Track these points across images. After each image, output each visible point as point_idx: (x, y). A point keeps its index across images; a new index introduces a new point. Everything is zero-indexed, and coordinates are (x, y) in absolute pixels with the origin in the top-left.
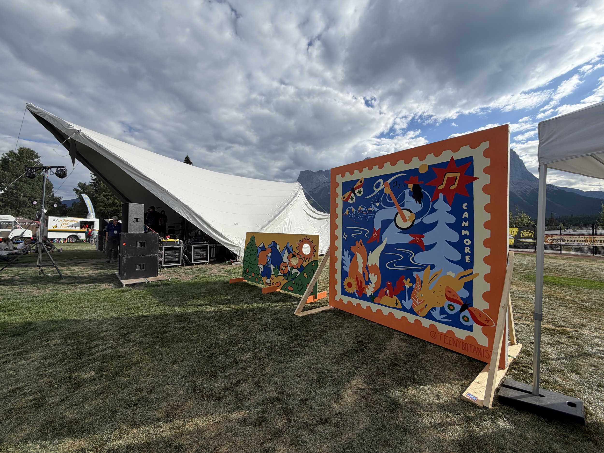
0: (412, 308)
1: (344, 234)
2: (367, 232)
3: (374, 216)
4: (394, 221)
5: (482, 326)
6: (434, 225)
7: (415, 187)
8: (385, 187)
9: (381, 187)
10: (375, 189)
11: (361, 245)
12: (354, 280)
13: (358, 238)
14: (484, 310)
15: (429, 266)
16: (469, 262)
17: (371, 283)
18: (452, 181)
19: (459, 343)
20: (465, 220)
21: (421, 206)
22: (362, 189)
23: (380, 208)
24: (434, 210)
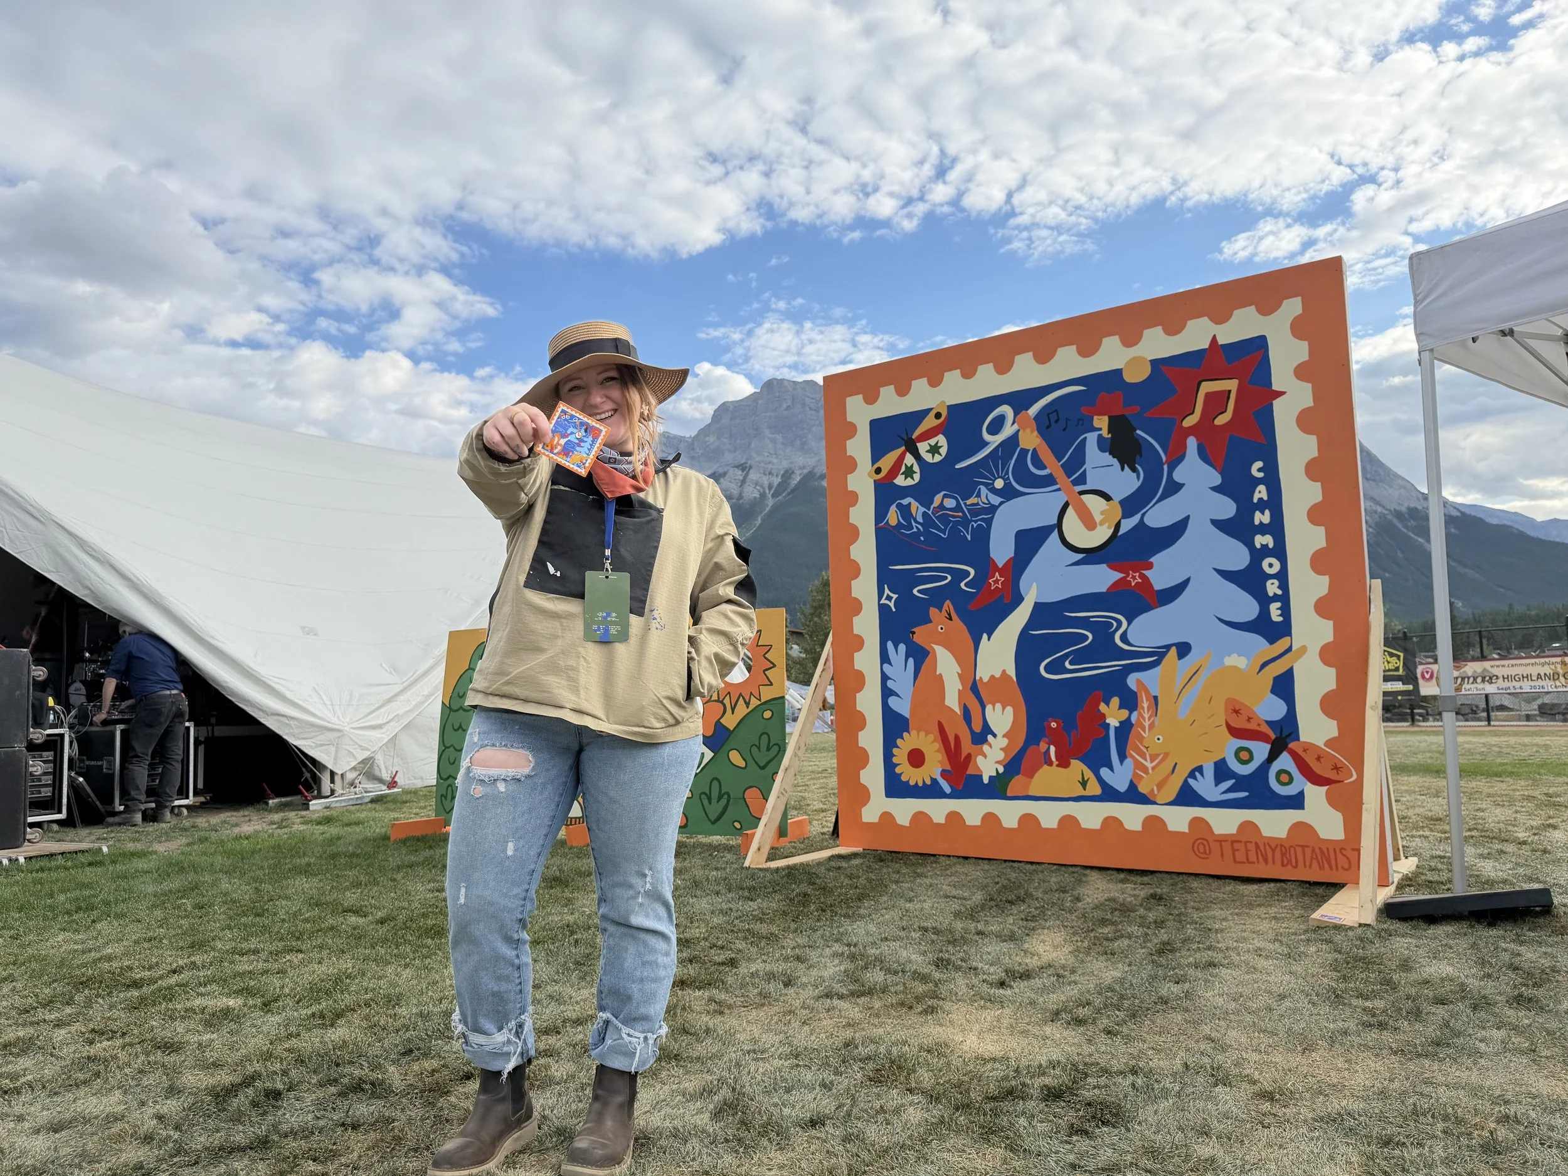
0: (1133, 786)
1: (887, 591)
2: (968, 573)
3: (989, 522)
4: (1056, 532)
5: (1325, 788)
6: (1177, 530)
7: (1115, 424)
8: (1023, 427)
9: (1008, 430)
10: (986, 436)
11: (951, 619)
12: (931, 737)
13: (936, 598)
14: (1327, 744)
15: (1174, 649)
16: (1281, 619)
17: (995, 736)
18: (1217, 402)
19: (1273, 851)
20: (1262, 506)
21: (1138, 478)
22: (941, 440)
23: (1008, 494)
24: (1174, 488)
